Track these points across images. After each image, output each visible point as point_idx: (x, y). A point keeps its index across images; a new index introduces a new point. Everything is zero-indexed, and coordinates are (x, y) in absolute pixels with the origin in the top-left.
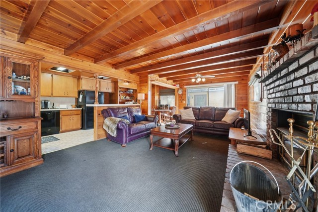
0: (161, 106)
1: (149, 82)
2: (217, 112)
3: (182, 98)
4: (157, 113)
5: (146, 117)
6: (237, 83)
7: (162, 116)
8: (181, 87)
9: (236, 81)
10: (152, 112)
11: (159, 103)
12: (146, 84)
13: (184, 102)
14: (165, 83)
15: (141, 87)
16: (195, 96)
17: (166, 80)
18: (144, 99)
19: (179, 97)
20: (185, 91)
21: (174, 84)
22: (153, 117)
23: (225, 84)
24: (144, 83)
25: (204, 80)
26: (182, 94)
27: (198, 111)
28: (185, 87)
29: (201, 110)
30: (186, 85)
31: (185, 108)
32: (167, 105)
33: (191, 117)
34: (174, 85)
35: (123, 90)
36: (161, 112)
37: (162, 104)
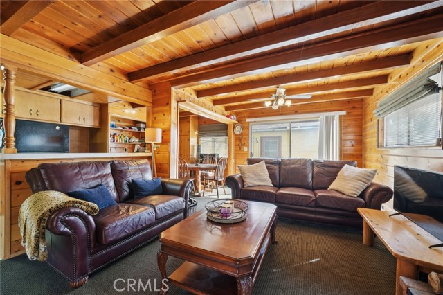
0: (202, 156)
1: (174, 104)
2: (316, 169)
3: (241, 141)
4: (193, 173)
5: (163, 184)
6: (344, 113)
7: (202, 176)
8: (240, 121)
9: (341, 110)
10: (182, 169)
11: (199, 150)
12: (166, 108)
13: (246, 149)
14: (209, 109)
15: (156, 115)
16: (262, 138)
17: (211, 104)
18: (159, 140)
19: (236, 140)
20: (246, 128)
21: (226, 113)
22: (181, 182)
23: (322, 116)
24: (162, 105)
25: (289, 103)
26: (241, 134)
27: (276, 167)
28: (248, 120)
29: (283, 167)
30: (249, 117)
31: (251, 162)
32: (213, 155)
33: (264, 180)
34: (228, 116)
35: (124, 124)
36: (202, 169)
37: (203, 152)
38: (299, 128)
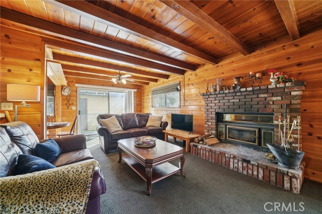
2: (139, 118)
3: (69, 101)
6: (136, 90)
9: (134, 89)
13: (74, 108)
20: (75, 91)
23: (127, 90)
26: (69, 96)
27: (120, 119)
28: (77, 85)
29: (124, 118)
33: (119, 127)
38: (97, 94)
